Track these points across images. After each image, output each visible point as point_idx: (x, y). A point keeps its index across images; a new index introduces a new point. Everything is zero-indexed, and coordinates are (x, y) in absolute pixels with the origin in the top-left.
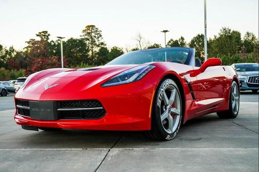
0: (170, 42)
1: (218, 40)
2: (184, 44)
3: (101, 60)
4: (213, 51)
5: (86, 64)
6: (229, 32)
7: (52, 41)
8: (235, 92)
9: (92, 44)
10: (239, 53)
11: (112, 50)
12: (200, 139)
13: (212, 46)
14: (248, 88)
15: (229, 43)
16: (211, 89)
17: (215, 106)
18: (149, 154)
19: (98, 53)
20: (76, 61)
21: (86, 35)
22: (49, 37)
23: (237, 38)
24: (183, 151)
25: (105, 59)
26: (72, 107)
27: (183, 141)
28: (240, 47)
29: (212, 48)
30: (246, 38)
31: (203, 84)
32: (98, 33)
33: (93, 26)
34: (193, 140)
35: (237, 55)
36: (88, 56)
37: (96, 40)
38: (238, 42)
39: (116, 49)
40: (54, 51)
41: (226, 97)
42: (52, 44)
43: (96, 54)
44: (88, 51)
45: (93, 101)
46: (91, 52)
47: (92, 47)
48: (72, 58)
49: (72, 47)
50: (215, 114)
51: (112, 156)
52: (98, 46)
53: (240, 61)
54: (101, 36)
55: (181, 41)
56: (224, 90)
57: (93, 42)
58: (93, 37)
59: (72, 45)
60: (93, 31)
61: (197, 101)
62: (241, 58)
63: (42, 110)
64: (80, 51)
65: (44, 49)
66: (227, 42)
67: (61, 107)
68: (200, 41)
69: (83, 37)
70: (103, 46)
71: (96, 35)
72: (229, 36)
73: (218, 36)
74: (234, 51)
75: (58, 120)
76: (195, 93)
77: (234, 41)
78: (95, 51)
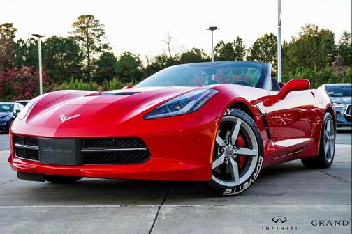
0: (218, 45)
1: (297, 43)
2: (242, 50)
3: (104, 73)
4: (290, 62)
5: (79, 81)
6: (316, 31)
7: (21, 40)
8: (329, 129)
9: (88, 46)
10: (331, 65)
11: (122, 57)
12: (283, 194)
13: (288, 54)
14: (346, 123)
15: (315, 49)
16: (293, 124)
17: (299, 149)
18: (216, 212)
19: (98, 63)
20: (61, 76)
21: (78, 31)
22: (16, 33)
23: (329, 41)
24: (262, 208)
25: (110, 72)
26: (102, 147)
27: (259, 196)
28: (333, 57)
29: (287, 57)
30: (342, 41)
31: (282, 116)
32: (99, 28)
33: (90, 16)
34: (273, 195)
35: (328, 69)
36: (81, 66)
37: (95, 40)
38: (330, 48)
39: (129, 56)
40: (24, 58)
41: (315, 137)
42: (21, 45)
43: (95, 63)
44: (81, 58)
45: (131, 138)
46: (85, 61)
47: (89, 52)
48: (54, 69)
49: (55, 51)
50: (298, 162)
51: (166, 215)
52: (99, 50)
53: (332, 78)
54: (103, 33)
55: (237, 44)
56: (312, 126)
57: (90, 44)
58: (91, 36)
59: (55, 47)
60: (90, 24)
61: (274, 141)
62: (335, 74)
63: (59, 151)
64: (68, 58)
65: (7, 53)
66: (312, 47)
67: (86, 148)
68: (268, 46)
69: (73, 35)
70: (106, 50)
71: (96, 33)
72: (315, 38)
73: (298, 38)
74: (323, 62)
75: (82, 165)
76: (271, 130)
77: (323, 45)
78: (94, 59)
